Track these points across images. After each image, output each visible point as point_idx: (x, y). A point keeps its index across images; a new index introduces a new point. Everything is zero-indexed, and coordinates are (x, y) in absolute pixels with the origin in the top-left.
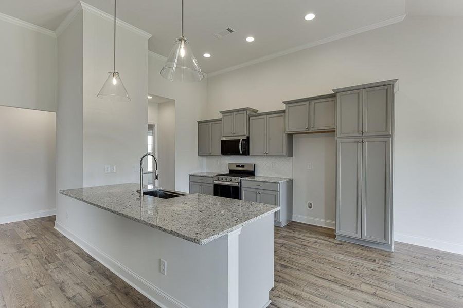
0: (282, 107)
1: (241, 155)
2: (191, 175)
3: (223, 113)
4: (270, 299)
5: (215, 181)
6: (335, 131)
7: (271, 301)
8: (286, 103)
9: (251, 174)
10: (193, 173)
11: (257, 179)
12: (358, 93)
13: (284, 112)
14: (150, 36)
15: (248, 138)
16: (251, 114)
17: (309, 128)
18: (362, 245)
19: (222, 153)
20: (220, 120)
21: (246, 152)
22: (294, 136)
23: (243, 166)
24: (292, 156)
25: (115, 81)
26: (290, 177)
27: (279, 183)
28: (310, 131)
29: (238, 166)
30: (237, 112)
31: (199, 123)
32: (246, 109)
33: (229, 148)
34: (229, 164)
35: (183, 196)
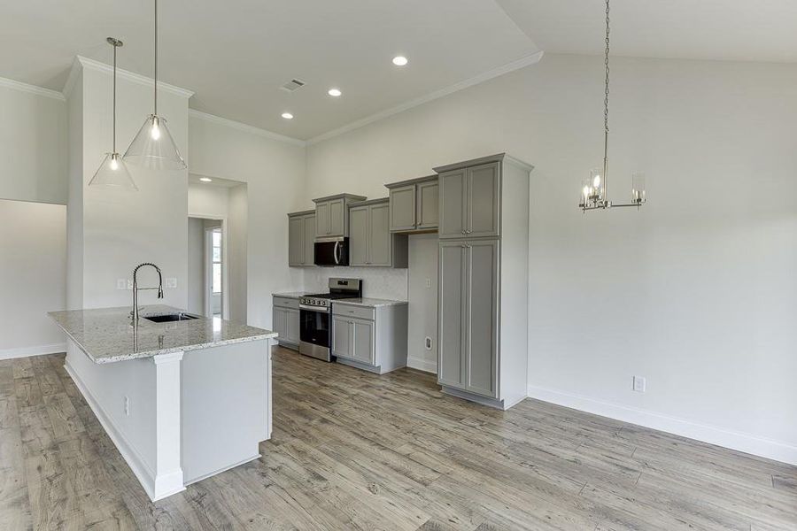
0: (386, 193)
1: (337, 265)
2: (275, 296)
3: (317, 201)
4: (260, 453)
5: (301, 306)
6: (436, 231)
7: (260, 456)
8: (390, 186)
9: (356, 294)
10: (279, 292)
11: (365, 303)
12: (462, 174)
13: (386, 200)
14: (190, 94)
15: (347, 240)
16: (353, 203)
17: (416, 225)
18: (468, 400)
19: (315, 263)
20: (313, 212)
21: (345, 262)
22: (410, 236)
23: (346, 283)
24: (407, 267)
25: (114, 165)
26: (403, 299)
27: (373, 308)
28: (418, 230)
29: (340, 283)
30: (334, 199)
31: (291, 216)
32: (343, 196)
33: (324, 255)
34: (330, 279)
35: (193, 320)
